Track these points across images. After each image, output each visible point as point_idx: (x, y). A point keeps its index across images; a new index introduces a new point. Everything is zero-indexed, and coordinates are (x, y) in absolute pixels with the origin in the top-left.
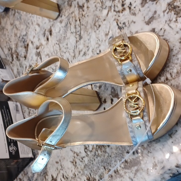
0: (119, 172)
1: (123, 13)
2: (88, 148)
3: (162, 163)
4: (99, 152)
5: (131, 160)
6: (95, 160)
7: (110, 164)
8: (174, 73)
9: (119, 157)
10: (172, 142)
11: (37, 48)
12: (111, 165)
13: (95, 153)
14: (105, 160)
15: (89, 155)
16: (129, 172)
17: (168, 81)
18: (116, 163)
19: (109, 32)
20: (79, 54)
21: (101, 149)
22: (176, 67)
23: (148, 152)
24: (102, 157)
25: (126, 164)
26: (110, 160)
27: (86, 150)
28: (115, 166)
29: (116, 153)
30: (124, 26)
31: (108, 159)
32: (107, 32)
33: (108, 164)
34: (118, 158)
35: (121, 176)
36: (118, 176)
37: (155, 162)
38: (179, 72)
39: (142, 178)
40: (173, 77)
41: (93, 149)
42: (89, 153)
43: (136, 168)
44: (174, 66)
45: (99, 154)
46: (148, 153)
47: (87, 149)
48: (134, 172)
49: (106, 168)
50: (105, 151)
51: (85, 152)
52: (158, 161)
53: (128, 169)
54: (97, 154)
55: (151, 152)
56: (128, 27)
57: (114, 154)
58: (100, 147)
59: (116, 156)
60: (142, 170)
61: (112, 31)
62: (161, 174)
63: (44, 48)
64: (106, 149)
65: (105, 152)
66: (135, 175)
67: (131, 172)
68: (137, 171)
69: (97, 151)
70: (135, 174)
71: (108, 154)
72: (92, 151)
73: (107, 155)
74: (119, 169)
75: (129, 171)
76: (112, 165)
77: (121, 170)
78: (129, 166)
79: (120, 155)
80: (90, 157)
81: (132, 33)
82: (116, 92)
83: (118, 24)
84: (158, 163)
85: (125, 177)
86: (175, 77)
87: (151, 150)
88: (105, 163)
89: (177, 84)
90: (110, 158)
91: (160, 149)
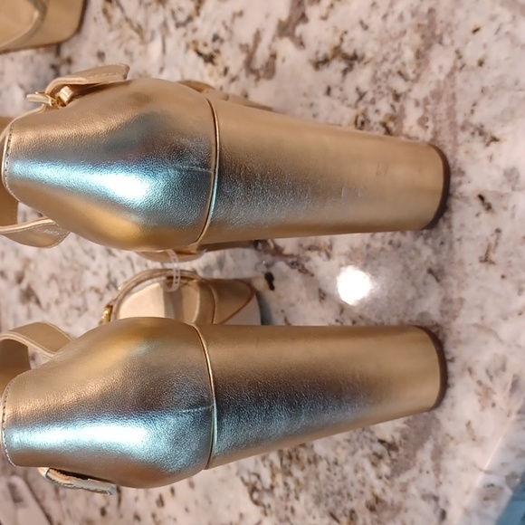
0: (384, 497)
1: (203, 12)
2: (259, 487)
3: (504, 368)
4: (297, 473)
5: (402, 431)
6: (293, 510)
7: (344, 492)
8: (408, 66)
9: (362, 447)
10: (503, 277)
11: (20, 279)
12: (349, 495)
13: (286, 484)
14: (324, 491)
15: (269, 506)
16: (414, 479)
17: (401, 99)
18: (360, 475)
21: (297, 458)
22: (406, 44)
24: (313, 483)
25: (394, 455)
26: (339, 477)
27: (256, 496)
28: (364, 485)
29: (349, 441)
30: (217, 44)
31: (333, 477)
33: (339, 498)
34: (360, 452)
35: (397, 509)
36: (386, 514)
37: (480, 383)
38: (422, 49)
39: (463, 470)
40: (412, 76)
41: (273, 476)
42: (267, 500)
43: (429, 446)
44: (400, 44)
45: (297, 482)
47: (258, 491)
48: (429, 465)
49: (338, 512)
50: (312, 459)
51: (256, 503)
52: (487, 372)
53: (407, 468)
54: (292, 486)
56: (230, 39)
57: (344, 448)
58: (294, 454)
59: (352, 449)
60: (452, 438)
62: (519, 412)
63: (36, 267)
64: (312, 446)
65: (314, 460)
66: (437, 476)
67: (421, 471)
68: (438, 454)
69: (290, 474)
70: (438, 469)
71: (327, 459)
72: (274, 484)
73: (322, 466)
74: (378, 491)
75: (414, 472)
76: (353, 492)
77: (387, 489)
78: (407, 456)
79: (361, 438)
80: (277, 512)
81: (247, 46)
82: (272, 245)
83: (200, 54)
84: (491, 378)
85: (409, 503)
86: (418, 71)
88: (330, 500)
89: (433, 87)
90: (338, 469)
91: (476, 325)
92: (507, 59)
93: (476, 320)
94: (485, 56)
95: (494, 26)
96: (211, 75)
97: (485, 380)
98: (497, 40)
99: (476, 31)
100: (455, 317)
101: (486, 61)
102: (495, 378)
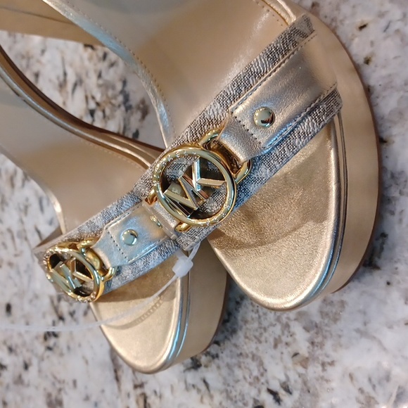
10: (388, 283)
19: (65, 74)
20: (13, 185)
23: (323, 365)
32: (62, 78)
46: (324, 370)
52: (370, 380)
55: (332, 363)
61: (71, 65)
84: (374, 387)
87: (328, 356)
91: (358, 331)
92: (395, 58)
93: (359, 325)
94: (373, 54)
95: (383, 23)
96: (90, 59)
97: (368, 388)
98: (385, 38)
99: (362, 27)
100: (336, 320)
101: (373, 59)
102: (378, 387)
